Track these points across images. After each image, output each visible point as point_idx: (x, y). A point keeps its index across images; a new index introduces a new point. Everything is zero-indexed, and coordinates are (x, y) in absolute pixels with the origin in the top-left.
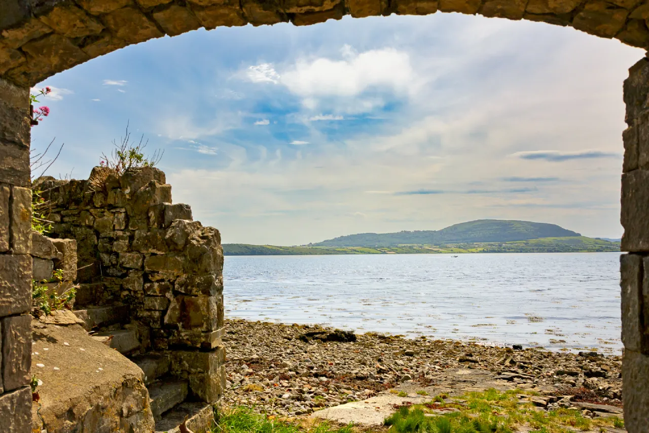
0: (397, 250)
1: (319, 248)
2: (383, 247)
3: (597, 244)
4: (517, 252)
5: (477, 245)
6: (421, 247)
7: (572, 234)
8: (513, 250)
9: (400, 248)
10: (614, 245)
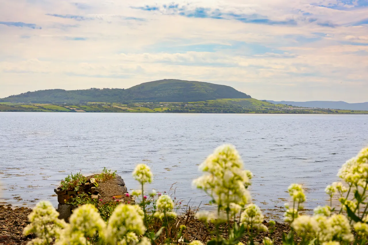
0: (85, 108)
1: (4, 105)
2: (72, 105)
3: (264, 106)
4: (198, 112)
5: (162, 104)
6: (109, 105)
7: (243, 95)
8: (194, 110)
9: (89, 106)
10: (276, 107)
